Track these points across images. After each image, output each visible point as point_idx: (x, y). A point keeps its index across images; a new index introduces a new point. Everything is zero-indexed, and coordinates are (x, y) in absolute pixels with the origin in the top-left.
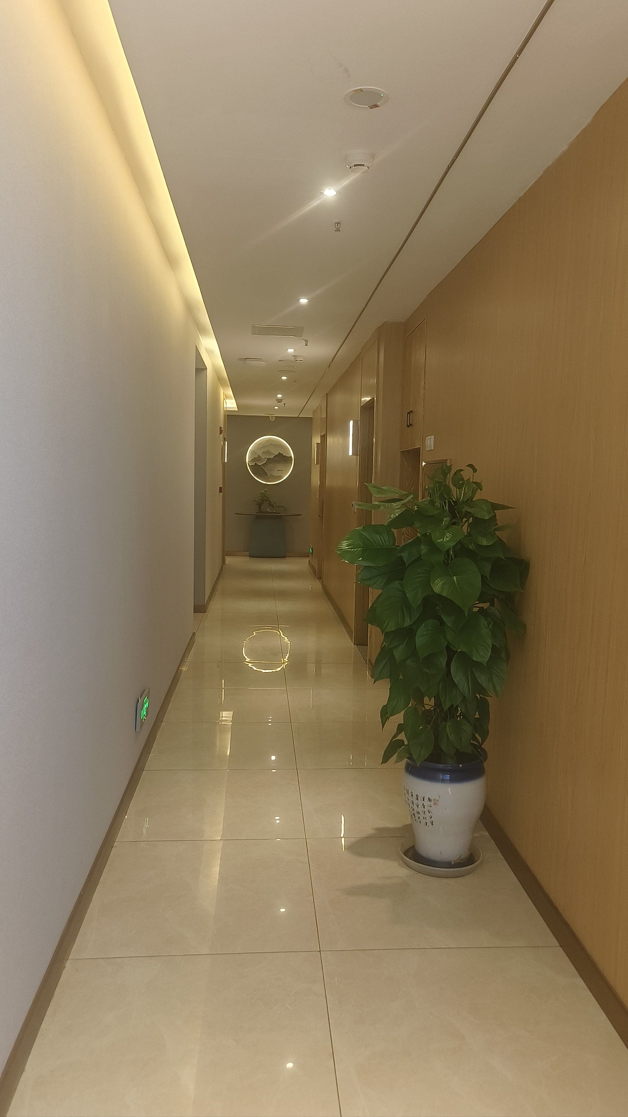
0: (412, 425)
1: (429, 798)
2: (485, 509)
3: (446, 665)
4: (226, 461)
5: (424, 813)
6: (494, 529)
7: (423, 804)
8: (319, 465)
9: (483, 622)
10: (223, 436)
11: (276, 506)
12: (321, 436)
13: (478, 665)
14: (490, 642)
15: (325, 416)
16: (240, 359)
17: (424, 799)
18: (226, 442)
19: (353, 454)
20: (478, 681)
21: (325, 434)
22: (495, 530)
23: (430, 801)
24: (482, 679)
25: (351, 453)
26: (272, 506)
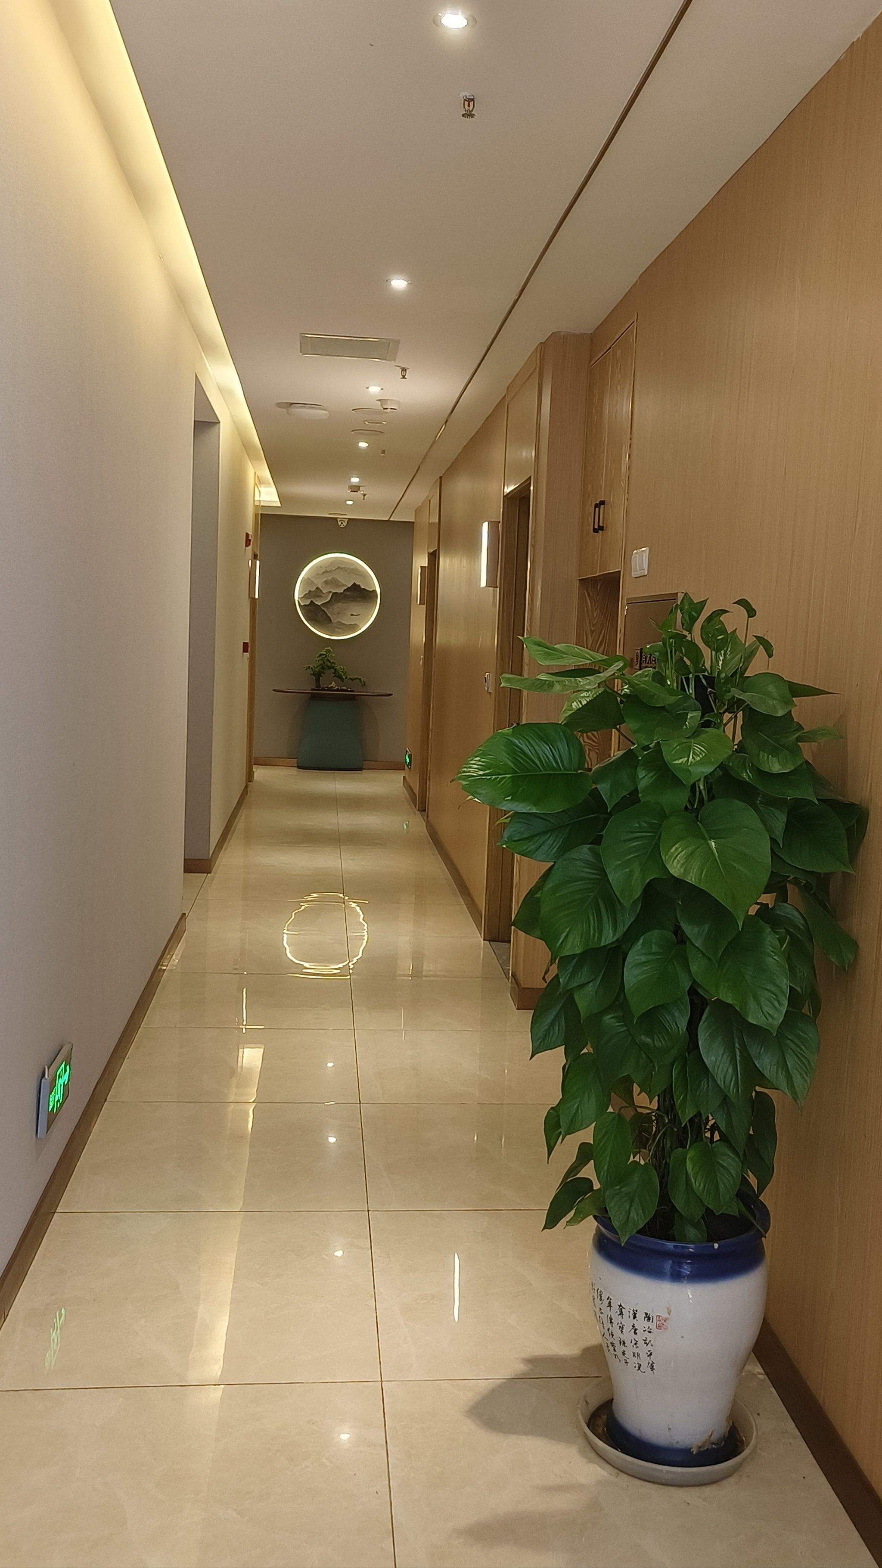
0: (604, 529)
1: (646, 1314)
2: (776, 695)
3: (687, 1029)
4: (257, 596)
5: (636, 1344)
6: (797, 738)
7: (633, 1326)
8: (425, 605)
9: (770, 939)
10: (253, 550)
11: (346, 678)
12: (428, 553)
13: (757, 1032)
14: (785, 983)
15: (437, 521)
16: (279, 405)
17: (635, 1314)
18: (258, 562)
19: (488, 585)
20: (754, 1063)
21: (436, 550)
22: (799, 739)
23: (649, 1319)
24: (766, 1063)
25: (483, 583)
26: (340, 677)
